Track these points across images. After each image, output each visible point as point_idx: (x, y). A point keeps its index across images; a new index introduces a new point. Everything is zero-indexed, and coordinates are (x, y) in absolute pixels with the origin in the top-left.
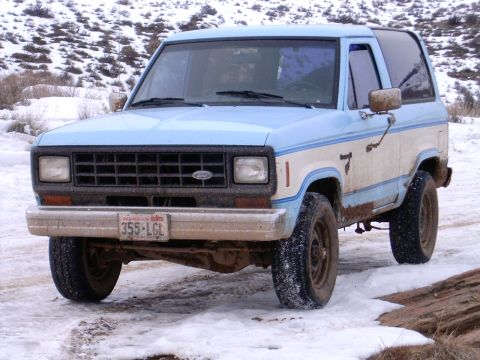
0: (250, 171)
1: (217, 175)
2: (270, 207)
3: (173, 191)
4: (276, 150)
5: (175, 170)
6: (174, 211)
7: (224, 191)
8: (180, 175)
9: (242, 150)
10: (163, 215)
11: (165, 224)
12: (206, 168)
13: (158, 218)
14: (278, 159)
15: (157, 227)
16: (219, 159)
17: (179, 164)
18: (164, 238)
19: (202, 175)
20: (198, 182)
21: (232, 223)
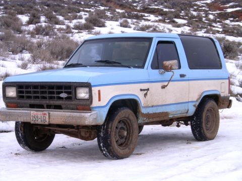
0: (82, 94)
1: (69, 96)
2: (90, 110)
3: (52, 102)
4: (92, 85)
5: (53, 93)
6: (51, 111)
7: (72, 102)
8: (55, 95)
9: (78, 84)
10: (47, 113)
11: (47, 117)
12: (65, 92)
13: (45, 114)
14: (93, 88)
15: (44, 118)
16: (70, 88)
17: (55, 90)
18: (47, 123)
19: (63, 95)
20: (62, 98)
21: (73, 117)
